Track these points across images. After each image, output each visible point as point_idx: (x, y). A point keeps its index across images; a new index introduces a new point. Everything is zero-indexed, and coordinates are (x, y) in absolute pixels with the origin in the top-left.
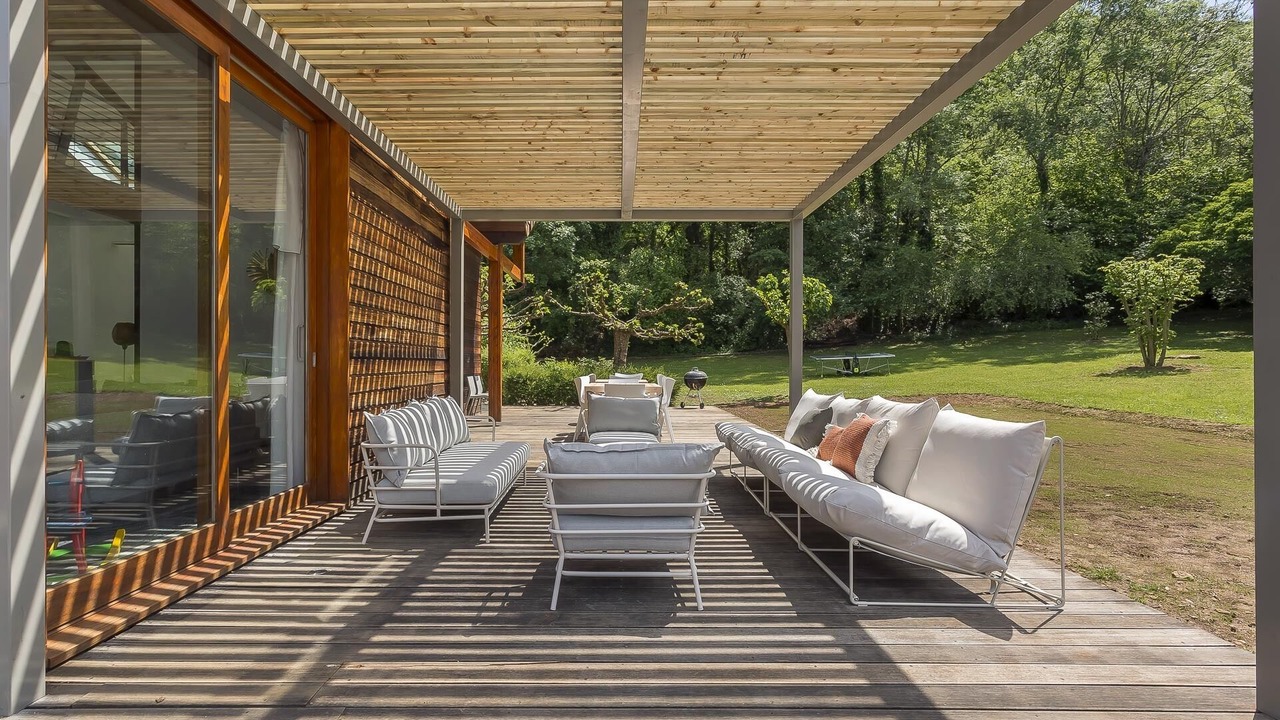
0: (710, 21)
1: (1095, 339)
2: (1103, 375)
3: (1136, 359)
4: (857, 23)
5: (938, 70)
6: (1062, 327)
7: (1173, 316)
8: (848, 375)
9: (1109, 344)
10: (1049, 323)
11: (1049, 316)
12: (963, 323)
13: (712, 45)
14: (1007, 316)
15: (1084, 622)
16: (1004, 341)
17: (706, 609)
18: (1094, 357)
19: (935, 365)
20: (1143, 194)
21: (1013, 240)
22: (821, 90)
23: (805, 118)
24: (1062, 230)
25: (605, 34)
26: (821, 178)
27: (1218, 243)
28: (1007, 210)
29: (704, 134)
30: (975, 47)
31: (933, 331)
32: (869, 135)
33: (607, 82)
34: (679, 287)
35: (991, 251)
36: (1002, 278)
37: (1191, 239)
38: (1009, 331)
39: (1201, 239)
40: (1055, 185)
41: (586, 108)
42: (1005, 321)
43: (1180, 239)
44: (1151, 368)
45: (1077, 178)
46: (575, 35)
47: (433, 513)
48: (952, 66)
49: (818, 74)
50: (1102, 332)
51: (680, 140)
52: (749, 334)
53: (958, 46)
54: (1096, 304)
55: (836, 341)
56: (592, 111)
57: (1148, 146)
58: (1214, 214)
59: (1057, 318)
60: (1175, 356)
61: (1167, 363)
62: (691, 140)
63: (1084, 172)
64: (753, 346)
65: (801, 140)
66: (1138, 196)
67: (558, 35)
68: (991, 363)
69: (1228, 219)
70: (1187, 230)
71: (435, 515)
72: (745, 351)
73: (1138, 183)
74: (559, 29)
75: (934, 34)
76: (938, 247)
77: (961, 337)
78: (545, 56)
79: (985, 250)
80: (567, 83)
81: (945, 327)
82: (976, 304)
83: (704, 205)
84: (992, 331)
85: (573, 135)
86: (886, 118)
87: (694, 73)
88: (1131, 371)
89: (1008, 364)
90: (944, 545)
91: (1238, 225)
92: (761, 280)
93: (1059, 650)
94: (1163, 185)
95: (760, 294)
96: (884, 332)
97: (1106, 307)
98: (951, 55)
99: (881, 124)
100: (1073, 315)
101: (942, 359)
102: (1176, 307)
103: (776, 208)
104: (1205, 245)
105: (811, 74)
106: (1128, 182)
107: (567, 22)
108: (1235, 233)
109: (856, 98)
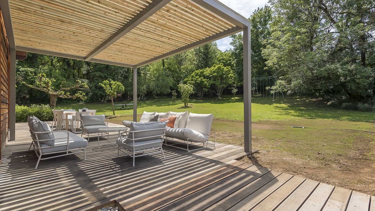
0: (154, 23)
1: (174, 101)
2: (178, 108)
3: (183, 105)
4: (180, 33)
5: (185, 44)
6: (167, 98)
7: (189, 96)
8: (124, 109)
9: (177, 102)
10: (165, 97)
11: (165, 95)
12: (148, 96)
13: (150, 27)
14: (158, 95)
15: (219, 147)
16: (157, 101)
17: (166, 158)
18: (175, 104)
19: (143, 107)
20: (181, 70)
21: (158, 77)
22: (164, 42)
23: (155, 46)
24: (168, 76)
25: (128, 16)
26: (147, 59)
27: (194, 82)
28: (157, 70)
29: (129, 44)
30: (194, 43)
31: (141, 98)
32: (164, 53)
33: (117, 26)
34: (78, 82)
35: (154, 79)
36: (157, 86)
37: (189, 81)
38: (157, 98)
39: (191, 81)
40: (166, 65)
41: (104, 30)
42: (156, 96)
43: (188, 81)
44: (186, 107)
45: (170, 65)
46: (121, 14)
47: (66, 153)
48: (188, 44)
49: (166, 39)
50: (175, 99)
51: (122, 44)
52: (90, 98)
53: (191, 41)
54: (174, 93)
55: (117, 100)
56: (105, 31)
57: (181, 60)
58: (193, 76)
59: (166, 96)
60: (189, 104)
61: (188, 106)
62: (125, 44)
63: (171, 64)
64: (91, 101)
65: (151, 51)
66: (180, 70)
67: (116, 12)
68: (156, 106)
69: (195, 78)
70: (189, 79)
71: (66, 154)
72: (88, 103)
73: (180, 68)
74: (117, 11)
75: (190, 38)
76: (142, 77)
77: (148, 100)
78: (106, 15)
79: (152, 79)
80: (106, 23)
81: (144, 97)
82: (152, 92)
83: (113, 61)
84: (154, 98)
85: (92, 35)
86: (170, 50)
87: (141, 31)
88: (183, 107)
89: (160, 106)
90: (201, 137)
91: (196, 79)
92: (104, 82)
93: (221, 150)
94: (184, 69)
95: (103, 86)
96: (129, 98)
97: (176, 94)
98: (189, 43)
99: (169, 51)
100: (170, 95)
101: (144, 105)
102: (189, 94)
103: (131, 64)
104: (192, 82)
105: (164, 38)
106: (178, 67)
107: (121, 11)
108: (196, 81)
109: (169, 45)
